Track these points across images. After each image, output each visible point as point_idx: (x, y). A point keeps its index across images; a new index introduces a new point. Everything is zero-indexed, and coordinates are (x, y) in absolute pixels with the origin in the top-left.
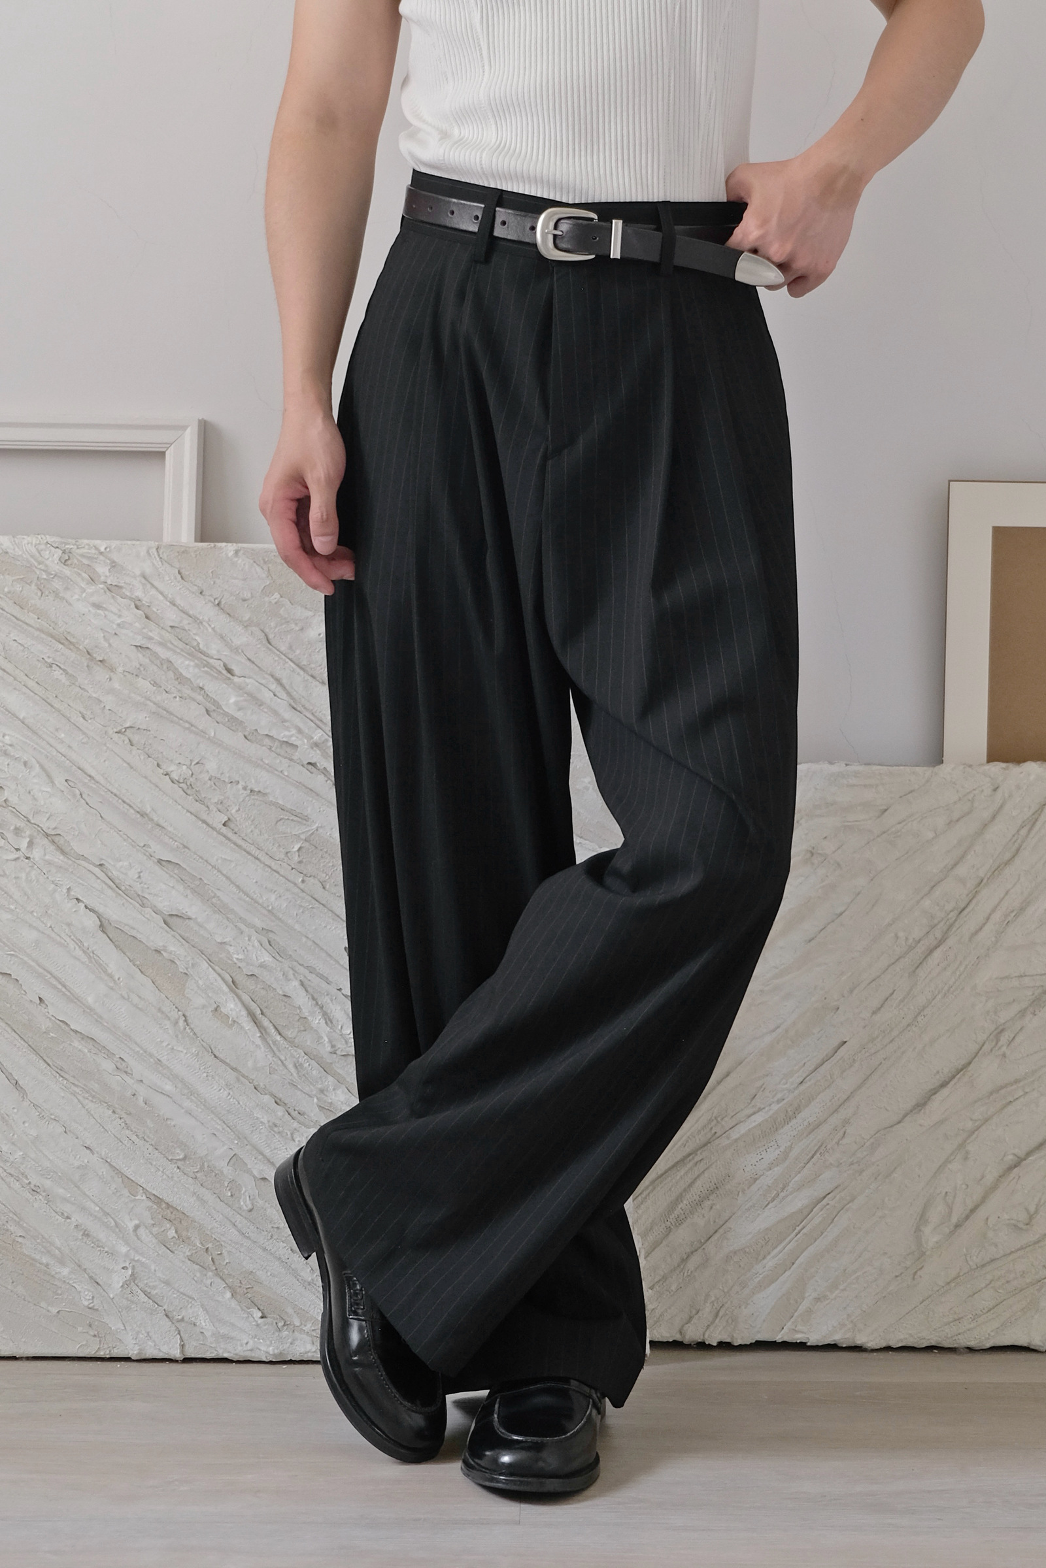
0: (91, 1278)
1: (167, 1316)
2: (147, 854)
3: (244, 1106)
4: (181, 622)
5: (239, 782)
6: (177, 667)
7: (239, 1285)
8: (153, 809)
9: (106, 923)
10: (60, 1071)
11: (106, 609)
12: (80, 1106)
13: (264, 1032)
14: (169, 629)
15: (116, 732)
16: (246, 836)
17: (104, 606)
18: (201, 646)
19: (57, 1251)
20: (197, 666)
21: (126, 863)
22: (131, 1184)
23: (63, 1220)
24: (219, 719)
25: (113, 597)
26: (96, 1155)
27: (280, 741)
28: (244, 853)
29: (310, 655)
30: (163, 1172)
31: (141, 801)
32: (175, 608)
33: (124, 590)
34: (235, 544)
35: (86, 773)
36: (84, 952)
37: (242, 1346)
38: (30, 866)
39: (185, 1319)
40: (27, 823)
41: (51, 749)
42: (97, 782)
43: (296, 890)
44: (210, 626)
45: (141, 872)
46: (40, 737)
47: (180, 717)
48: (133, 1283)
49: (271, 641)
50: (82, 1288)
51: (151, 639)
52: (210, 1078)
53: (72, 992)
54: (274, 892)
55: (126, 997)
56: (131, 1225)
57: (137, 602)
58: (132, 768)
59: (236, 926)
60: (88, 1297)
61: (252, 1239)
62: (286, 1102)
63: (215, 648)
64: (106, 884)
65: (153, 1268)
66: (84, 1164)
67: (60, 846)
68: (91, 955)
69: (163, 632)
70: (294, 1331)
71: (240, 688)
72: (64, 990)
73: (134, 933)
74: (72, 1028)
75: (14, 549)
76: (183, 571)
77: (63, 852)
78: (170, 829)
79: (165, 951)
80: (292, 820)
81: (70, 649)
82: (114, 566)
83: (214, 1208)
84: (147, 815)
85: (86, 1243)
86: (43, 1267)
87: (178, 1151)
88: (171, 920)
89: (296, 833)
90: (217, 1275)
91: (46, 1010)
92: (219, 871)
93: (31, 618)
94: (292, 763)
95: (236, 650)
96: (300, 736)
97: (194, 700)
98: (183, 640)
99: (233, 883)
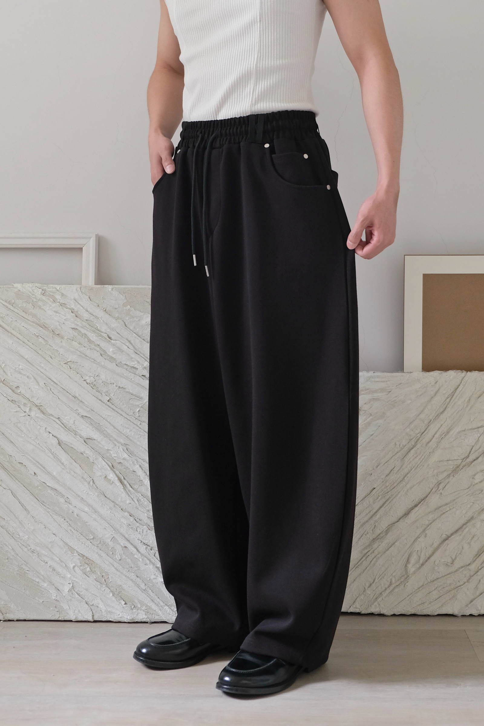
0: (56, 588)
1: (87, 603)
2: (78, 414)
3: (117, 517)
4: (90, 318)
5: (114, 383)
6: (88, 336)
7: (116, 590)
8: (79, 395)
9: (61, 442)
10: (43, 503)
11: (60, 313)
12: (51, 517)
13: (125, 487)
14: (85, 321)
15: (64, 364)
16: (117, 405)
17: (59, 312)
18: (98, 328)
19: (42, 577)
20: (96, 336)
21: (69, 417)
22: (72, 549)
23: (45, 564)
24: (106, 357)
25: (63, 308)
26: (57, 537)
27: (130, 366)
28: (116, 413)
29: (143, 331)
30: (84, 544)
31: (74, 392)
32: (87, 312)
33: (67, 305)
34: (111, 286)
35: (52, 381)
36: (52, 454)
37: (117, 616)
38: (31, 419)
39: (94, 604)
40: (29, 401)
41: (38, 371)
42: (57, 384)
43: (138, 428)
44: (102, 319)
45: (74, 421)
46: (33, 366)
47: (90, 357)
48: (72, 590)
49: (126, 325)
50: (52, 592)
51: (78, 325)
52: (103, 505)
53: (47, 470)
54: (129, 429)
55: (69, 472)
56: (72, 566)
57: (72, 310)
58: (70, 378)
59: (113, 443)
60: (54, 596)
61: (121, 571)
62: (134, 515)
63: (104, 328)
64: (61, 426)
65: (80, 583)
66: (52, 541)
67: (42, 410)
68: (55, 455)
69: (83, 322)
70: (138, 610)
71: (114, 345)
72: (44, 469)
73: (72, 446)
74: (48, 485)
75: (22, 289)
76: (92, 298)
77: (43, 413)
78: (86, 403)
79: (84, 453)
80: (136, 399)
81: (45, 330)
82: (63, 296)
83: (105, 559)
84: (76, 397)
85: (54, 573)
86: (36, 583)
87: (91, 535)
88: (87, 441)
89: (138, 404)
90: (107, 586)
91: (37, 478)
92: (106, 420)
93: (30, 318)
94: (136, 376)
95: (112, 329)
96: (138, 364)
97: (96, 350)
98: (91, 325)
99: (112, 425)
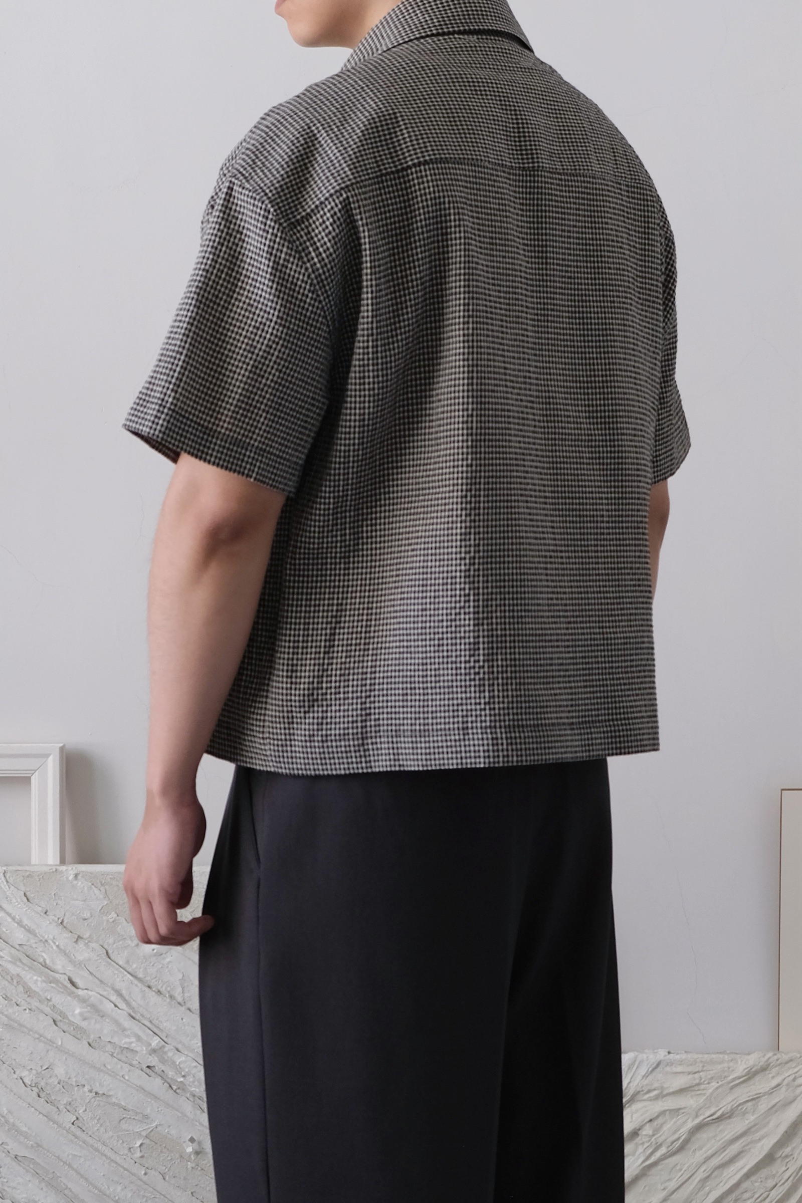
2: (6, 1152)
4: (28, 941)
5: (84, 1086)
6: (26, 981)
8: (9, 1112)
14: (18, 947)
16: (93, 1133)
18: (48, 962)
20: (45, 982)
24: (65, 1028)
27: (121, 1047)
28: (91, 1150)
29: (146, 969)
32: (23, 928)
43: (140, 1183)
44: (55, 943)
47: (30, 1028)
49: (110, 956)
54: (120, 1184)
63: (60, 964)
69: (13, 951)
71: (83, 1000)
76: (29, 894)
78: (24, 1129)
80: (133, 1119)
84: (3, 1117)
89: (138, 1131)
92: (70, 1166)
94: (132, 1068)
95: (79, 965)
96: (139, 1044)
97: (43, 1012)
98: (31, 956)
99: (82, 1176)
